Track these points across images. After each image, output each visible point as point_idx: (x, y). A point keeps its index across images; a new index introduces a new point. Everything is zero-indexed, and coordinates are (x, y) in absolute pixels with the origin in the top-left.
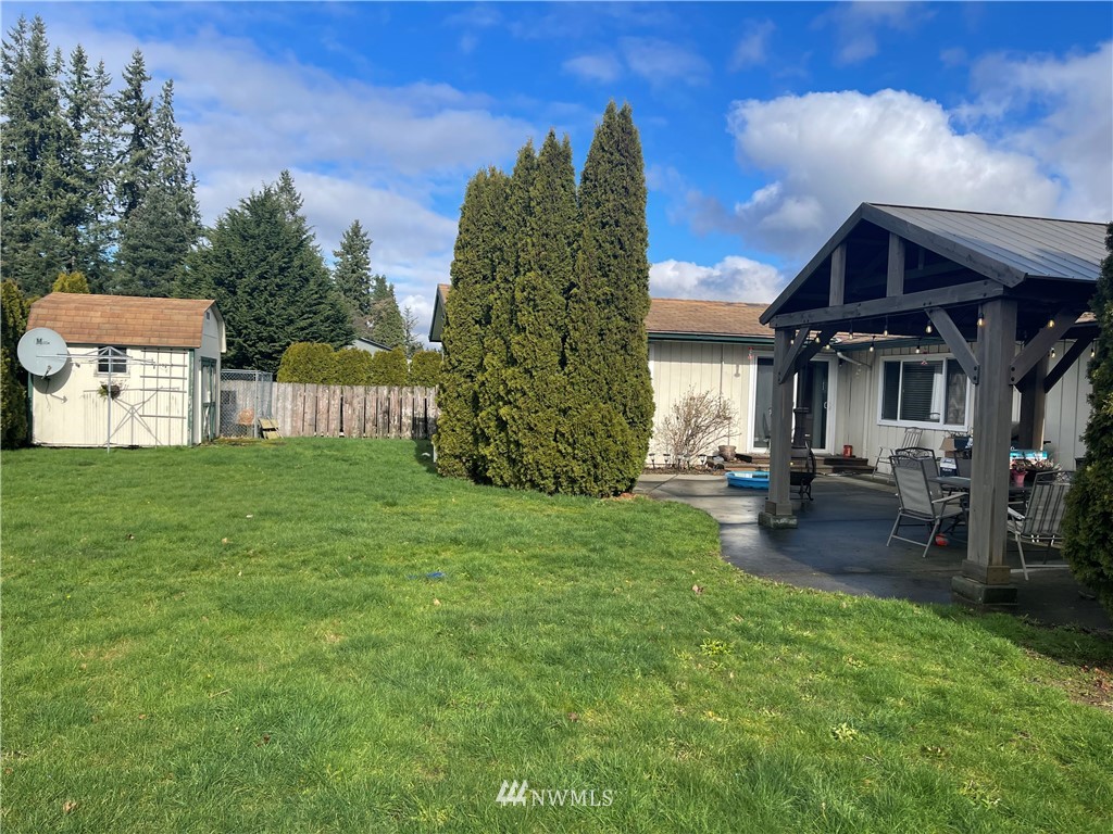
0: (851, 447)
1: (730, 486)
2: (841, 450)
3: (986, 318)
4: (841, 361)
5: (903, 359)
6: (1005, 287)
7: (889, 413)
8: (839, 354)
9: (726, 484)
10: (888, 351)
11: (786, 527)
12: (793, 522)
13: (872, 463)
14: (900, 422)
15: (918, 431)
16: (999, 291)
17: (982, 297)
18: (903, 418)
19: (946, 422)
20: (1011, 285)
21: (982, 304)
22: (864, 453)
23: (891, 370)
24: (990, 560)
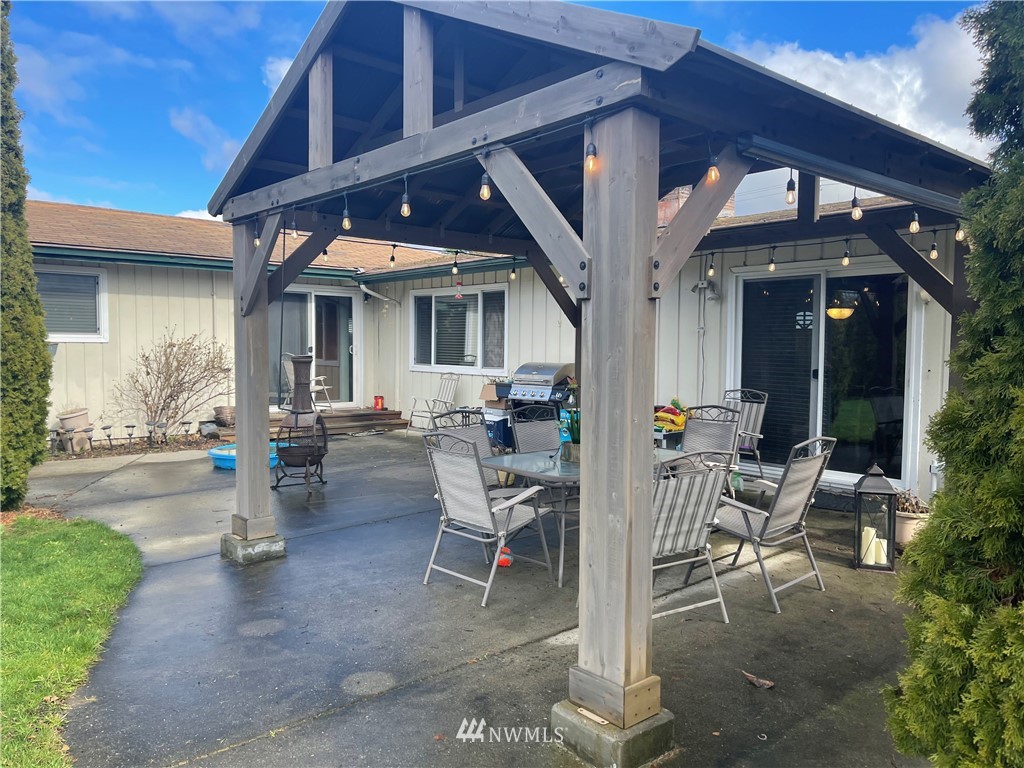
0: (382, 398)
1: (218, 469)
2: (371, 403)
3: (603, 151)
4: (367, 296)
5: (435, 293)
6: (648, 74)
7: (423, 357)
8: (363, 287)
9: (210, 467)
10: (418, 282)
11: (268, 557)
12: (278, 547)
13: (405, 416)
14: (434, 367)
15: (455, 377)
16: (632, 85)
17: (593, 106)
18: (438, 362)
19: (486, 364)
20: (662, 65)
21: (592, 125)
22: (397, 405)
23: (423, 305)
24: (628, 673)
